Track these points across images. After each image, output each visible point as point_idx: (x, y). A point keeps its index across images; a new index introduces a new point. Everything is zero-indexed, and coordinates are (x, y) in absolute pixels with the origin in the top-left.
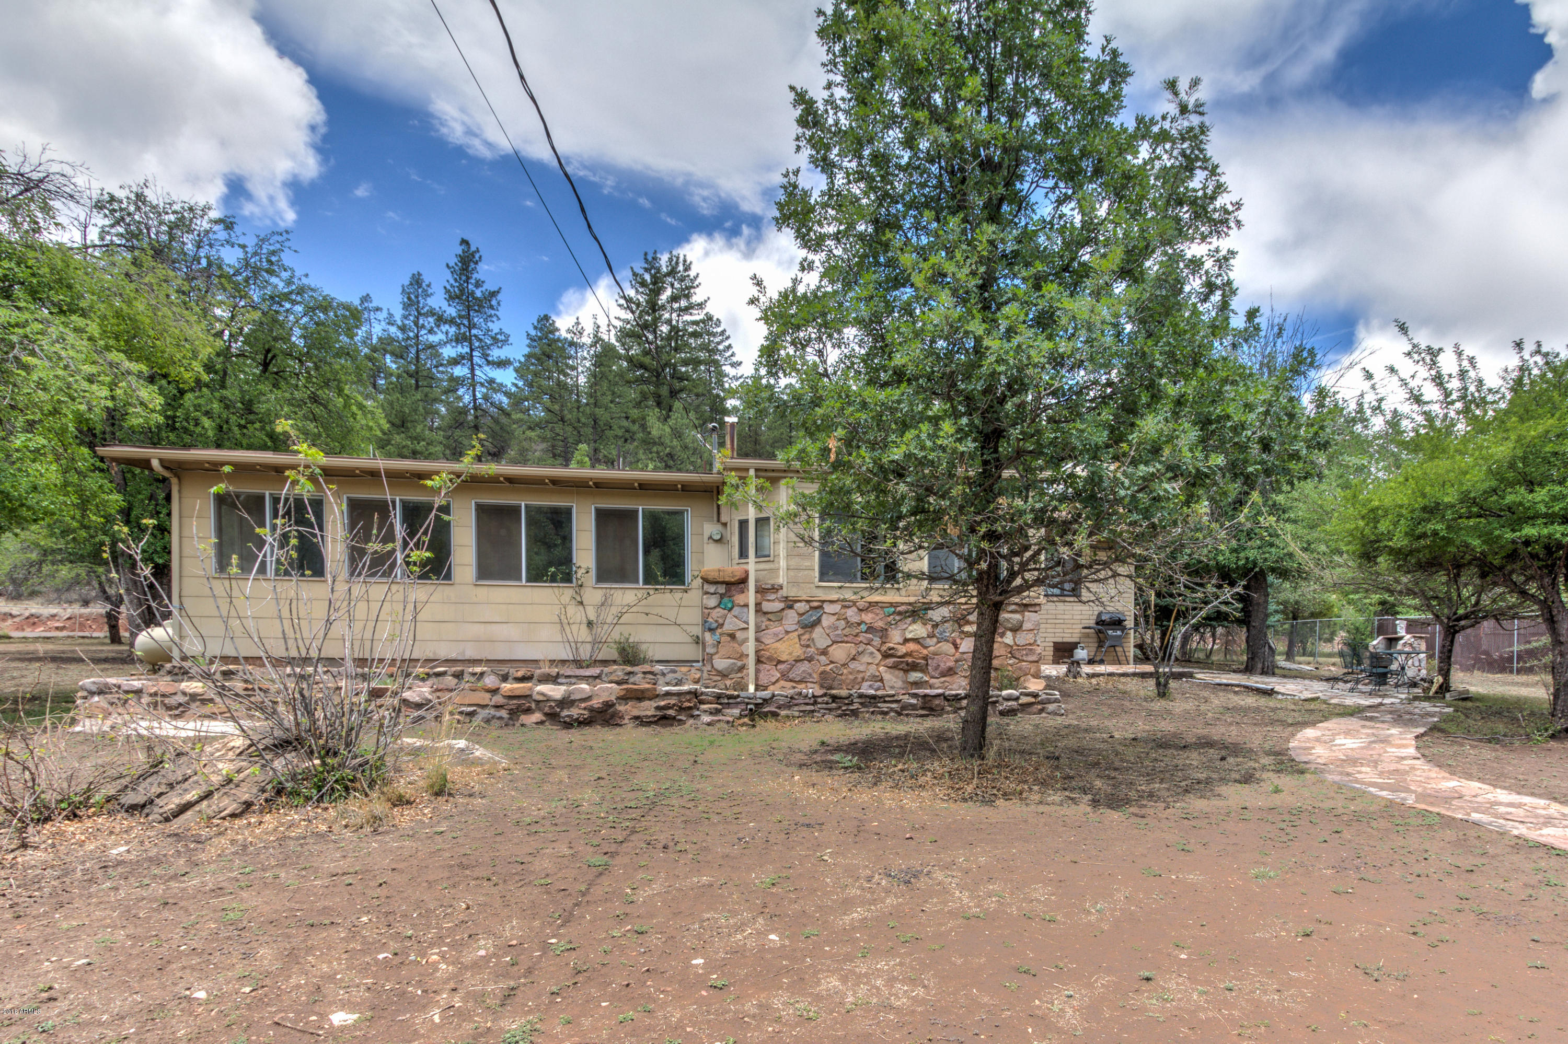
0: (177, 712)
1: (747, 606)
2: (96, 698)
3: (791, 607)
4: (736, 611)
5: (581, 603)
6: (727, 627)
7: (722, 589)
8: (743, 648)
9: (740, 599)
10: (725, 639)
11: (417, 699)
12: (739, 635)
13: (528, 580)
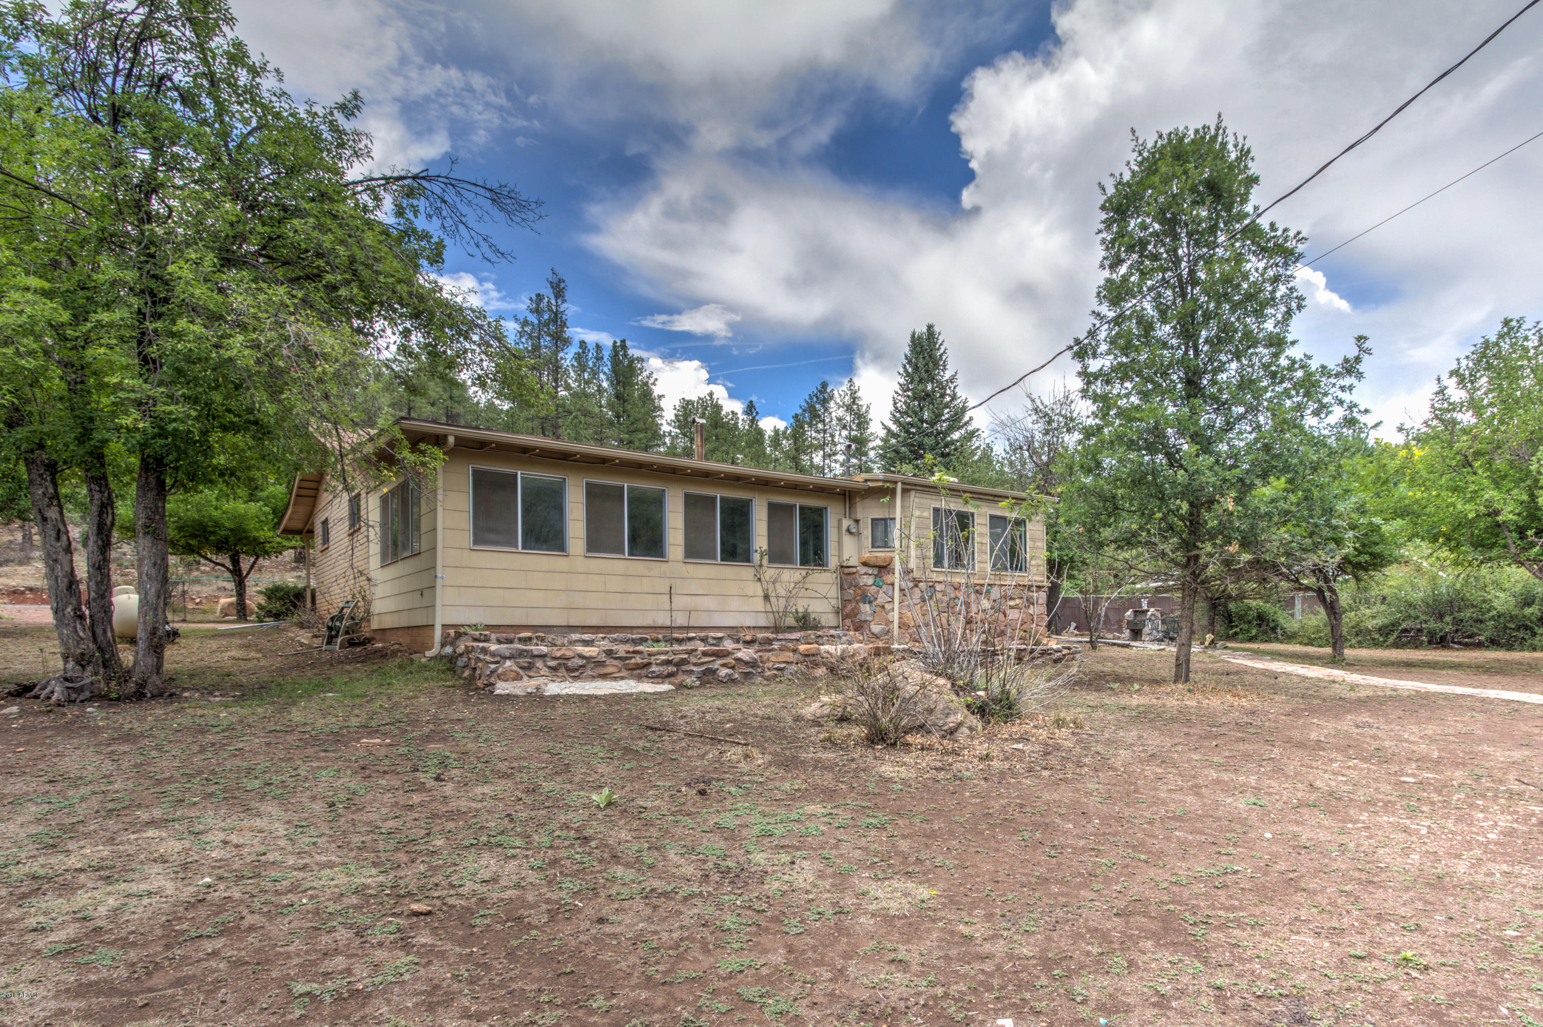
0: (576, 674)
1: (893, 584)
2: (508, 663)
3: (916, 586)
4: (885, 588)
5: (759, 580)
6: (879, 601)
7: (876, 572)
8: (890, 617)
9: (888, 578)
10: (878, 609)
11: (747, 658)
12: (888, 607)
13: (722, 560)
